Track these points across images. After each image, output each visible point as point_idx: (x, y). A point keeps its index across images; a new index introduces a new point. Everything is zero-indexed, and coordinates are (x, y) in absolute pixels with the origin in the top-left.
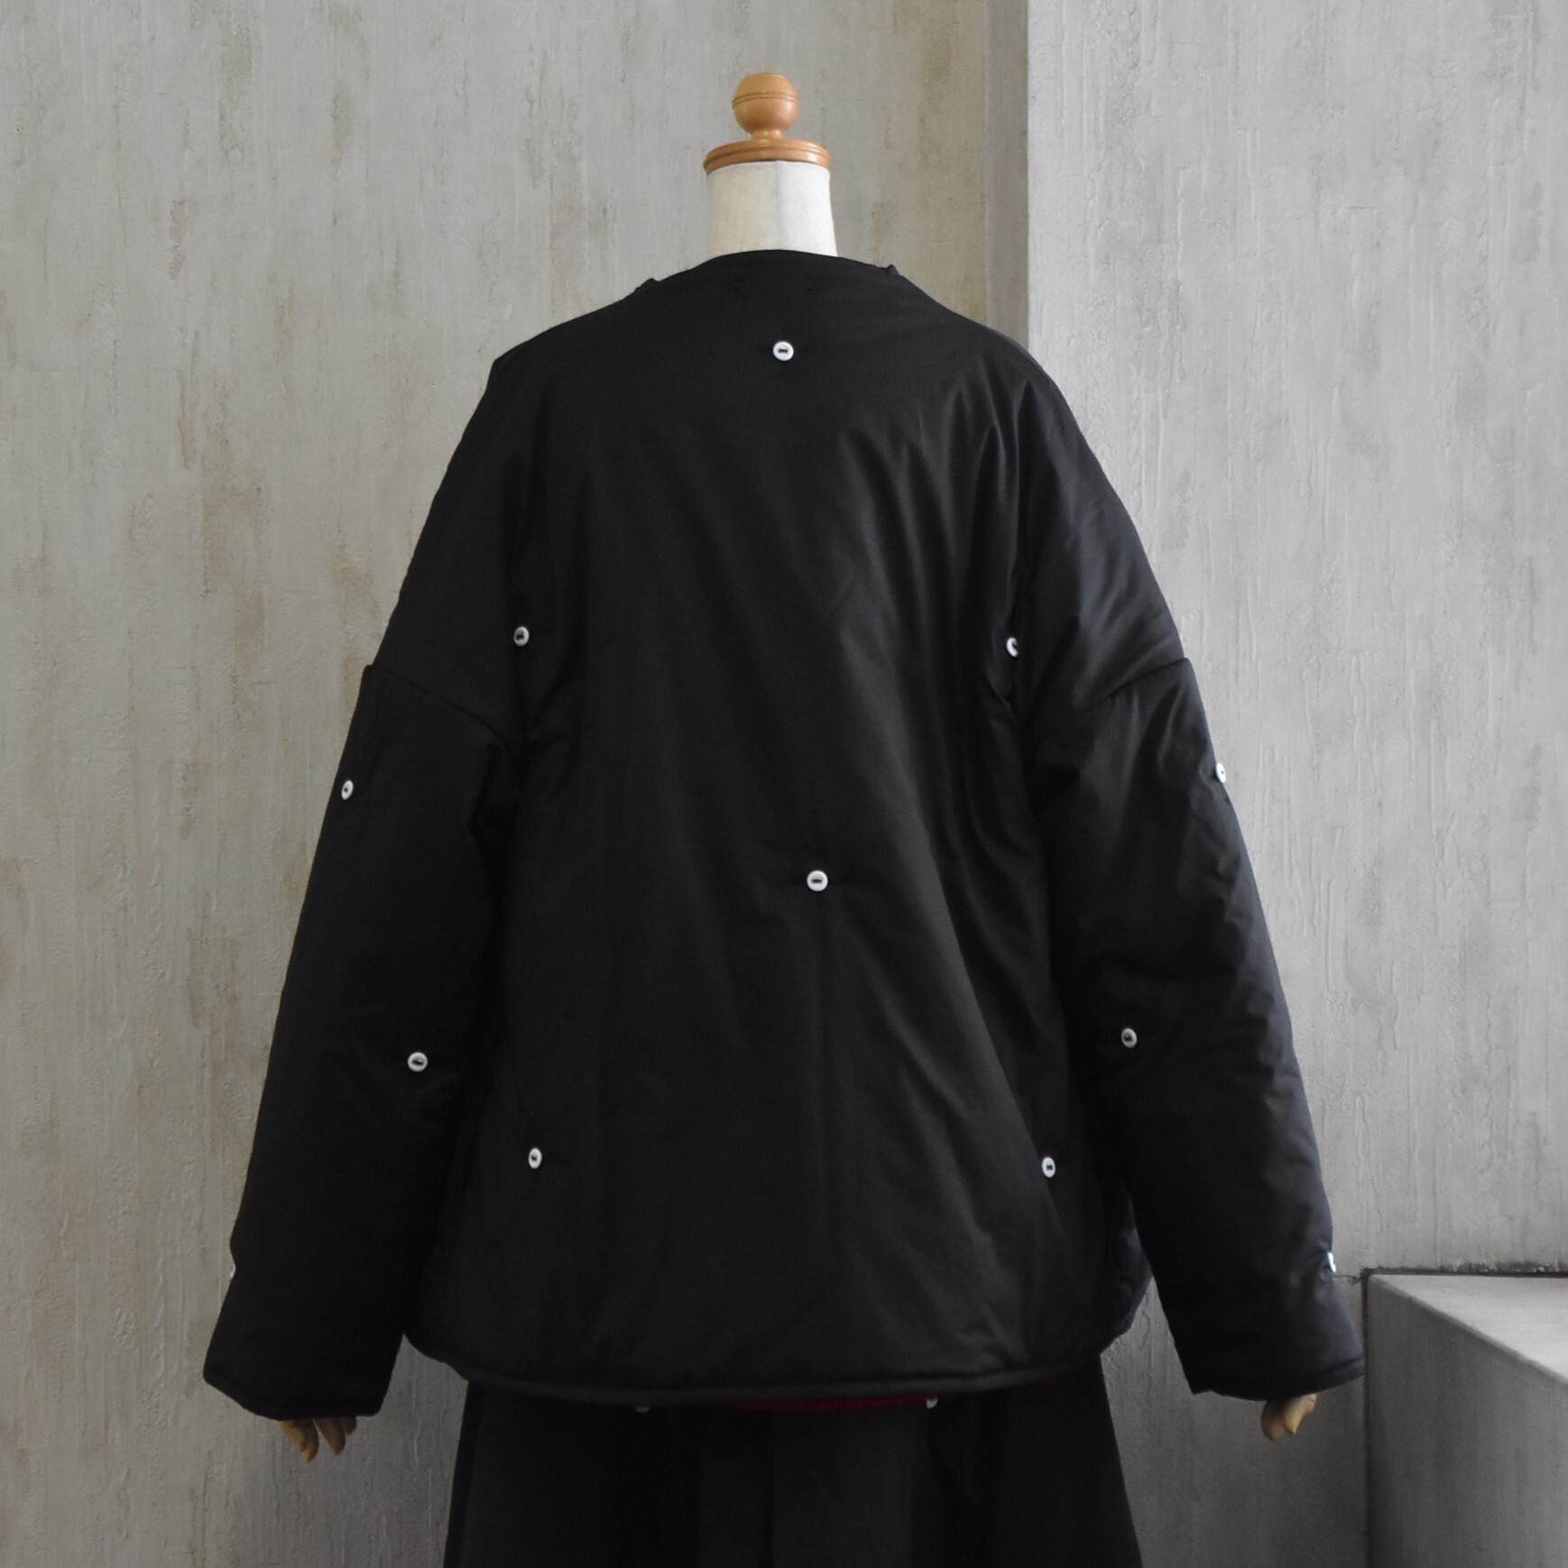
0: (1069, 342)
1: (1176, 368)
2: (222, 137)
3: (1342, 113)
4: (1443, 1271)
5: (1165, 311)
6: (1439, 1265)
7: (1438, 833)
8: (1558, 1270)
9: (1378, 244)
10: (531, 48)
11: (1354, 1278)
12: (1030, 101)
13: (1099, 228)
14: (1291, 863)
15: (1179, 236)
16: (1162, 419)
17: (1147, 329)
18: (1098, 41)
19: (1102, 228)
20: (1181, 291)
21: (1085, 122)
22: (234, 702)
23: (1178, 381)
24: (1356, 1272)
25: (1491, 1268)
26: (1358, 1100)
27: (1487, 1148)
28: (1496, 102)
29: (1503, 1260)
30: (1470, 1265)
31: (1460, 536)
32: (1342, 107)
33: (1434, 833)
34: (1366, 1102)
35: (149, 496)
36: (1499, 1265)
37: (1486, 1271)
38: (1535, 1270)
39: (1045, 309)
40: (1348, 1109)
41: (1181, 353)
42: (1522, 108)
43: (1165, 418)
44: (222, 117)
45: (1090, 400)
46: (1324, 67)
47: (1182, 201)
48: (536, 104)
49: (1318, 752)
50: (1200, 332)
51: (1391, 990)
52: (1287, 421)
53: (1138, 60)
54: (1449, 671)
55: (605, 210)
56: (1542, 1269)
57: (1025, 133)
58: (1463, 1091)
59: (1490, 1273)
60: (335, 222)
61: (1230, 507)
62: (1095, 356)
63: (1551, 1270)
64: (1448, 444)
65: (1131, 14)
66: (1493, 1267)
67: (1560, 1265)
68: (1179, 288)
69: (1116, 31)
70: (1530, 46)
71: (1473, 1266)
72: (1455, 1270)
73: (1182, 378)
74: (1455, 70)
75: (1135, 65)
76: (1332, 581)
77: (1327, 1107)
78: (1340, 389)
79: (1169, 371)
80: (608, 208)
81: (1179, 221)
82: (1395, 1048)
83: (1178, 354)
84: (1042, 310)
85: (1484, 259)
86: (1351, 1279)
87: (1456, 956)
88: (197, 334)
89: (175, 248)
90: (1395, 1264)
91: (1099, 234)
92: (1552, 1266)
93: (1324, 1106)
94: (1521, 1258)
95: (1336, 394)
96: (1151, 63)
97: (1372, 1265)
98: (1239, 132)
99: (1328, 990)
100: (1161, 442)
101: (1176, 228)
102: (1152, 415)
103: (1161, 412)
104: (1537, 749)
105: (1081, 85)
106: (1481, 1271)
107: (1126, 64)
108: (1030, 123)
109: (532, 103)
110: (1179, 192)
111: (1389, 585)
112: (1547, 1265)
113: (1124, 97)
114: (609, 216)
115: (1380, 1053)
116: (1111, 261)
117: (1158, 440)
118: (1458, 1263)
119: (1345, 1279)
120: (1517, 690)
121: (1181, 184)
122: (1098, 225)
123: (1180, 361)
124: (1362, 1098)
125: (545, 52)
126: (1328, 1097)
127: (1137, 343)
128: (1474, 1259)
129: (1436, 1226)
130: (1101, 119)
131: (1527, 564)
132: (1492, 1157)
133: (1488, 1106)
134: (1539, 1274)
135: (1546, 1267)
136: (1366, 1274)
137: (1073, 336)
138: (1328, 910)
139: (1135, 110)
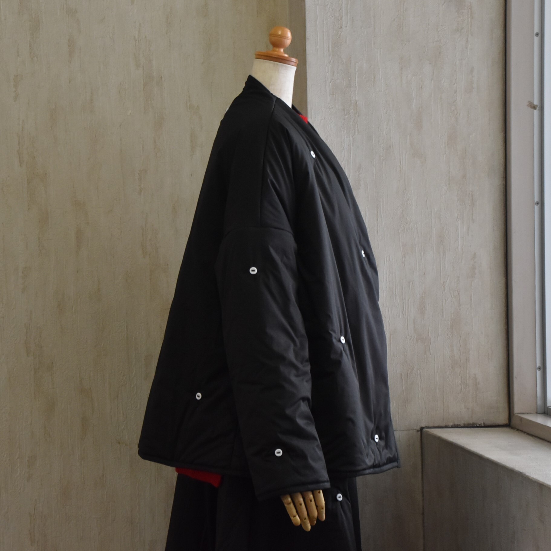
0: (321, 122)
1: (356, 130)
2: (31, 53)
3: (409, 43)
4: (446, 427)
5: (352, 110)
6: (445, 425)
7: (443, 283)
8: (483, 425)
9: (422, 87)
10: (135, 22)
11: (418, 430)
12: (307, 40)
13: (330, 82)
14: (396, 293)
15: (356, 85)
16: (352, 147)
17: (347, 116)
18: (329, 19)
19: (331, 83)
20: (357, 104)
21: (325, 47)
22: (39, 246)
23: (357, 134)
24: (418, 428)
25: (461, 425)
26: (419, 372)
27: (460, 386)
28: (459, 39)
29: (466, 423)
30: (455, 425)
31: (449, 184)
32: (409, 41)
33: (442, 283)
34: (421, 372)
35: (9, 176)
36: (464, 424)
37: (460, 426)
38: (476, 426)
39: (313, 110)
40: (415, 375)
41: (358, 125)
42: (467, 41)
43: (353, 146)
44: (30, 46)
45: (328, 140)
46: (403, 28)
47: (357, 73)
48: (137, 41)
49: (404, 257)
50: (364, 117)
51: (429, 335)
52: (393, 146)
53: (342, 26)
54: (446, 229)
55: (161, 78)
56: (478, 425)
57: (305, 50)
58: (452, 368)
59: (461, 427)
60: (70, 82)
61: (374, 176)
62: (329, 126)
63: (481, 425)
64: (445, 154)
65: (340, 10)
66: (462, 425)
67: (484, 424)
68: (357, 102)
69: (335, 16)
70: (470, 20)
71: (456, 425)
72: (450, 426)
73: (358, 133)
74: (445, 29)
75: (341, 27)
76: (408, 200)
77: (408, 374)
78: (410, 136)
79: (354, 130)
80: (162, 76)
81: (357, 79)
82: (430, 354)
83: (357, 125)
84: (312, 111)
85: (456, 92)
86: (417, 431)
87: (449, 323)
88: (23, 121)
89: (15, 91)
90: (431, 425)
91: (330, 85)
92: (481, 424)
93: (407, 374)
94: (471, 422)
95: (408, 137)
96: (347, 27)
97: (423, 426)
98: (376, 50)
99: (408, 335)
100: (352, 154)
101: (355, 82)
102: (349, 145)
103: (351, 144)
104: (475, 254)
105: (324, 34)
106: (458, 426)
107: (338, 27)
108: (307, 47)
109: (136, 41)
110: (356, 70)
111: (427, 200)
112: (480, 424)
113: (338, 39)
114: (163, 79)
115: (425, 356)
116: (334, 94)
117: (351, 154)
118: (451, 424)
119: (415, 431)
120: (468, 235)
121: (357, 67)
122: (330, 81)
123: (357, 127)
124: (420, 371)
125: (140, 24)
126: (409, 371)
127: (343, 121)
128: (457, 423)
129: (444, 412)
130: (330, 46)
131: (471, 193)
132: (462, 389)
133: (460, 372)
134: (477, 427)
135: (479, 425)
136: (422, 429)
137: (322, 119)
138: (408, 309)
139: (341, 43)
